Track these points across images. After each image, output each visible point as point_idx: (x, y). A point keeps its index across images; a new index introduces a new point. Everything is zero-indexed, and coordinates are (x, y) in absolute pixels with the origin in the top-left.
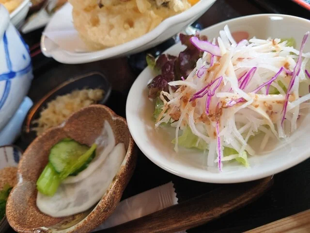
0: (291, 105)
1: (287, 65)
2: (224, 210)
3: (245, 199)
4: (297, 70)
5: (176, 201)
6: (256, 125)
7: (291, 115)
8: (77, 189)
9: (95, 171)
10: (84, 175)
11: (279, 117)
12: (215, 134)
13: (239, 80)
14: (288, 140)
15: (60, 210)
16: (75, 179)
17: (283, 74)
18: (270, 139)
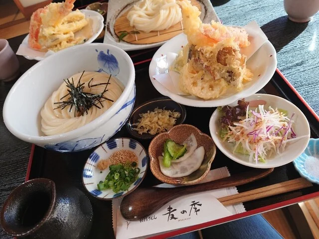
0: (284, 142)
1: (284, 125)
2: (254, 179)
3: (263, 175)
4: (288, 128)
5: (229, 175)
6: (269, 147)
7: (283, 145)
8: (180, 166)
9: (188, 158)
10: (182, 159)
11: (278, 145)
12: (255, 149)
13: (267, 128)
14: (281, 155)
15: (173, 174)
16: (178, 161)
17: (282, 129)
18: (273, 153)
